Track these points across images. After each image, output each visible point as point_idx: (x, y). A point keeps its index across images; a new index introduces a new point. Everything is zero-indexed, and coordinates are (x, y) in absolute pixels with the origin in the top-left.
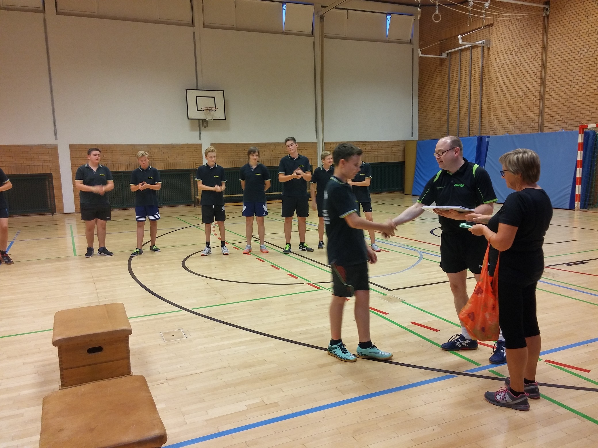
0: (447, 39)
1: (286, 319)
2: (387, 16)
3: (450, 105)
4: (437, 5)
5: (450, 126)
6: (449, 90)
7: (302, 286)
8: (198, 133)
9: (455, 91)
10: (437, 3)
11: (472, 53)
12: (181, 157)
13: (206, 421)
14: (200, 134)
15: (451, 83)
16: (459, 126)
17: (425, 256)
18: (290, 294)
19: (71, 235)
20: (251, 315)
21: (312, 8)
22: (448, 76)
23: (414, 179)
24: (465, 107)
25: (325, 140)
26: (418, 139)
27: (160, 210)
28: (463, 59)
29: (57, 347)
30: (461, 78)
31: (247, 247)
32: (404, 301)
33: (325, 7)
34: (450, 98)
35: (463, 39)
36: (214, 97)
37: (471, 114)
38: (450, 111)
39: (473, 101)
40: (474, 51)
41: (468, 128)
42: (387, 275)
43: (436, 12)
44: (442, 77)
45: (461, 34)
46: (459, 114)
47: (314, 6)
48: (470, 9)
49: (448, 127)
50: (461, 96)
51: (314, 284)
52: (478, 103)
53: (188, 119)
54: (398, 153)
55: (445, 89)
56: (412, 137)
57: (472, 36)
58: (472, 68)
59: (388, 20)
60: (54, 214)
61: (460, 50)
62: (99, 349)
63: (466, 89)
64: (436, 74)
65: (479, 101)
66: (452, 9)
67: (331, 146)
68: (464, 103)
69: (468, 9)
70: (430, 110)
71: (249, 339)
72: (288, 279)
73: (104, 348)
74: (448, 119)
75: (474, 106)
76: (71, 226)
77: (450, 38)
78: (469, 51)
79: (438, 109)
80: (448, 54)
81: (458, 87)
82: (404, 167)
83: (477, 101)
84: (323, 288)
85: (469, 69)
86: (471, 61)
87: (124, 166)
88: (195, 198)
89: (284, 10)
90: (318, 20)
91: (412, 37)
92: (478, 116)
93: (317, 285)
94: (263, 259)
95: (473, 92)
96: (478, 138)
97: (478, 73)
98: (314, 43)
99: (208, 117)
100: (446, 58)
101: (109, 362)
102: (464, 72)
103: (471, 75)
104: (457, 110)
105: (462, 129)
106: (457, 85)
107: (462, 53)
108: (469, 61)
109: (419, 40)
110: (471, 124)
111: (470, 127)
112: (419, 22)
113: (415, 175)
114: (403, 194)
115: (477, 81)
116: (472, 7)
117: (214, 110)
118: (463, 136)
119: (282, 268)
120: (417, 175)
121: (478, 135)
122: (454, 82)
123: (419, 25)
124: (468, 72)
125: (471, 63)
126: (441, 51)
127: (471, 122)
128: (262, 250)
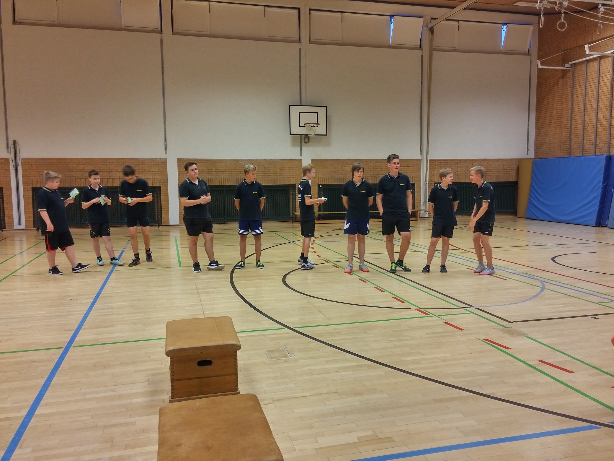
0: (571, 49)
1: (394, 346)
2: (503, 27)
3: (573, 121)
4: (563, 12)
5: (572, 143)
6: (572, 105)
7: (410, 311)
8: (299, 149)
9: (579, 105)
10: (563, 11)
11: (600, 64)
12: (282, 172)
13: (316, 449)
14: (301, 149)
15: (574, 96)
16: (583, 143)
17: (547, 286)
18: (397, 319)
19: (175, 247)
20: (356, 338)
21: (421, 20)
22: (571, 89)
23: (529, 201)
24: (591, 122)
25: (430, 157)
26: (534, 158)
27: (263, 225)
28: (589, 70)
29: (169, 357)
30: (587, 91)
31: (349, 266)
32: (528, 336)
33: (435, 19)
34: (573, 113)
35: (590, 49)
36: (317, 113)
37: (598, 130)
38: (572, 127)
39: (600, 116)
40: (603, 62)
41: (593, 145)
42: (504, 305)
43: (561, 19)
44: (564, 90)
45: (589, 44)
46: (584, 131)
47: (423, 18)
48: (601, 16)
49: (570, 144)
50: (586, 111)
51: (422, 310)
52: (606, 118)
53: (290, 134)
54: (510, 172)
55: (566, 104)
56: (527, 154)
57: (600, 45)
58: (600, 80)
59: (504, 31)
60: (160, 225)
61: (586, 60)
62: (208, 363)
63: (592, 103)
64: (558, 87)
65: (608, 116)
66: (580, 16)
67: (436, 163)
68: (591, 119)
69: (598, 15)
70: (549, 126)
71: (355, 364)
72: (394, 302)
73: (213, 361)
74: (570, 136)
75: (601, 121)
76: (176, 238)
77: (575, 48)
78: (597, 61)
79: (559, 124)
80: (571, 65)
81: (583, 101)
82: (518, 188)
83: (606, 116)
84: (433, 314)
85: (596, 81)
86: (599, 73)
87: (227, 181)
88: (293, 214)
89: (392, 23)
90: (427, 33)
91: (530, 48)
92: (607, 132)
93: (425, 311)
94: (366, 280)
95: (601, 106)
96: (607, 157)
97: (607, 85)
98: (422, 56)
99: (310, 133)
100: (569, 70)
101: (218, 376)
102: (590, 85)
103: (599, 88)
104: (581, 126)
105: (586, 147)
106: (582, 99)
107: (588, 64)
108: (597, 72)
109: (538, 51)
110: (597, 141)
111: (596, 144)
112: (541, 31)
113: (530, 197)
114: (515, 217)
115: (606, 94)
116: (602, 14)
117: (316, 126)
118: (589, 154)
119: (386, 291)
120: (532, 197)
121: (606, 153)
122: (578, 95)
123: (539, 35)
124: (596, 84)
125: (599, 75)
126: (564, 62)
127: (598, 139)
128: (361, 269)
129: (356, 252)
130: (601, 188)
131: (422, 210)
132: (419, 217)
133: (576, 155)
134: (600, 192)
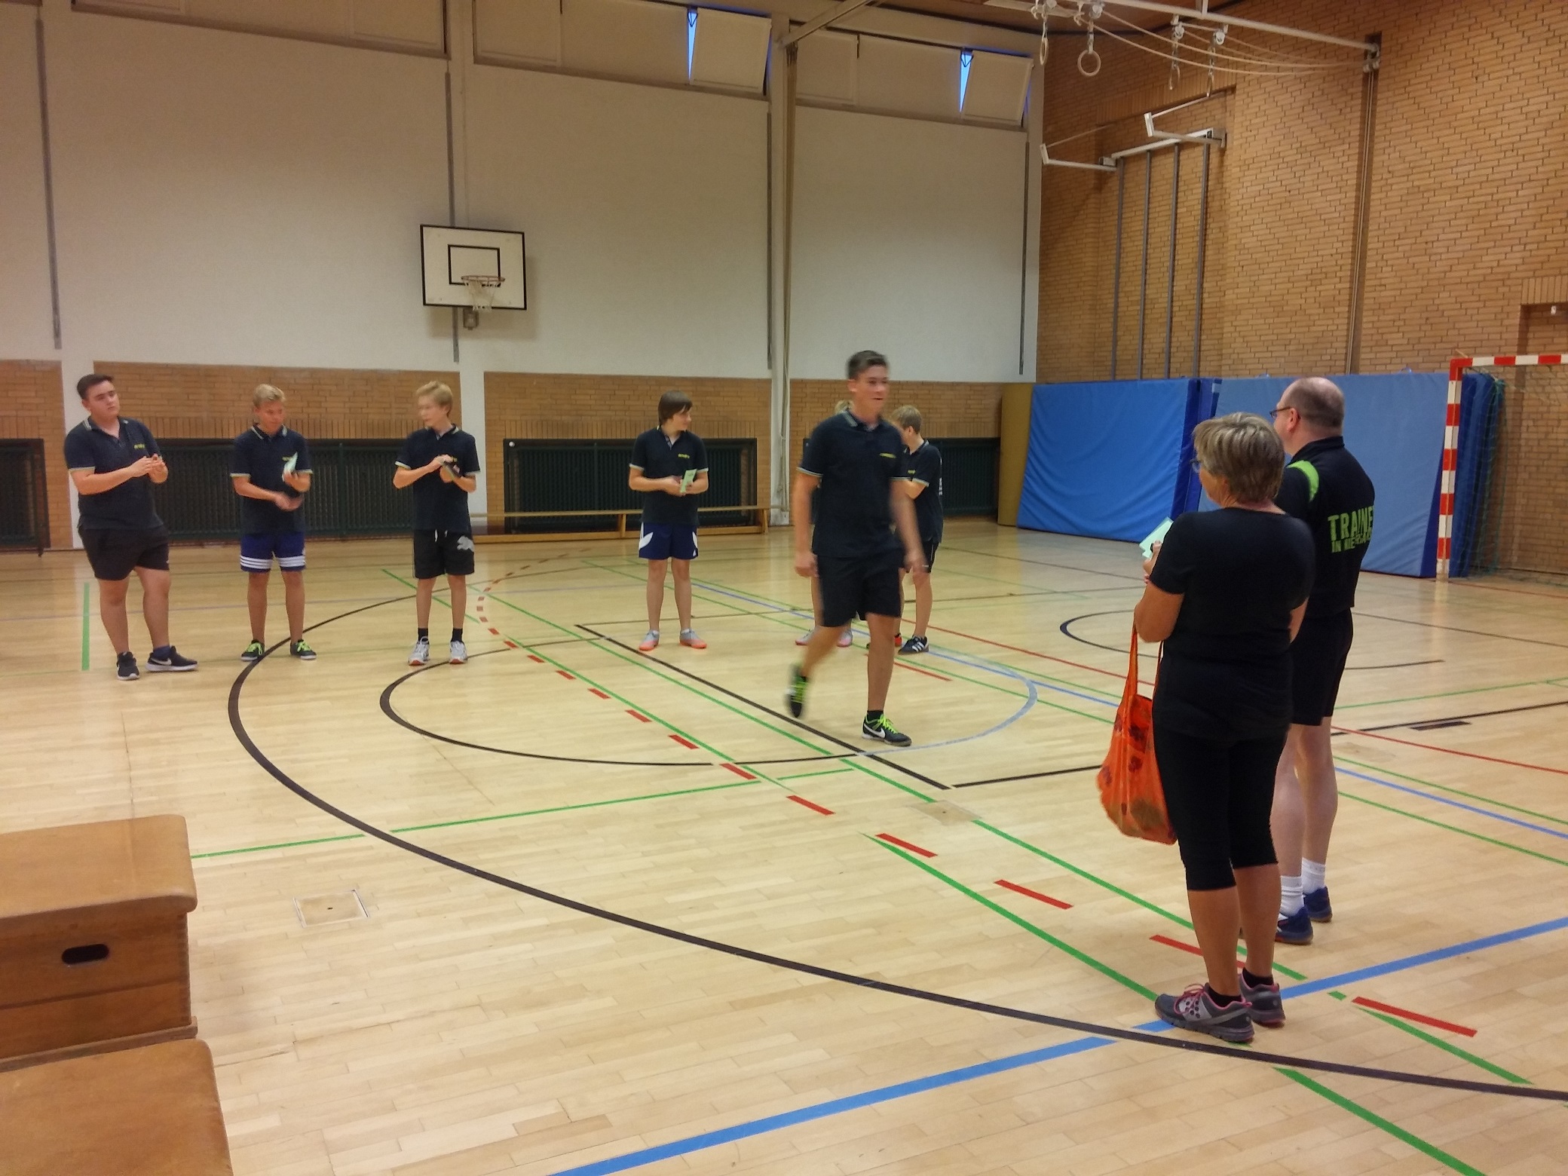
0: (1115, 122)
1: (653, 866)
2: (963, 56)
3: (1120, 294)
4: (1091, 30)
5: (1118, 348)
6: (1119, 256)
7: (708, 769)
8: (450, 343)
9: (1134, 259)
10: (1091, 27)
11: (1179, 162)
13: (394, 1170)
14: (456, 345)
15: (1123, 236)
16: (1143, 349)
17: (1042, 694)
18: (671, 794)
19: (82, 613)
20: (557, 851)
21: (765, 24)
22: (1116, 217)
23: (1024, 485)
24: (1160, 301)
25: (793, 374)
26: (1035, 381)
28: (1156, 176)
30: (1150, 226)
32: (981, 820)
33: (800, 24)
34: (1122, 275)
35: (1157, 123)
36: (498, 249)
37: (1174, 319)
38: (1120, 309)
39: (1180, 286)
40: (1186, 156)
41: (1164, 355)
43: (1087, 49)
44: (1102, 219)
45: (1153, 111)
46: (1144, 320)
47: (770, 20)
48: (1177, 47)
49: (1115, 350)
50: (1148, 272)
51: (738, 766)
52: (1192, 292)
53: (425, 304)
54: (983, 416)
55: (1107, 253)
56: (1021, 373)
57: (1178, 117)
58: (1179, 200)
59: (965, 67)
60: (45, 549)
61: (1149, 151)
62: (97, 952)
63: (1161, 255)
64: (1087, 211)
65: (1195, 286)
66: (1130, 43)
67: (808, 390)
68: (1158, 292)
69: (1171, 44)
70: (1070, 304)
71: (543, 921)
72: (670, 749)
73: (112, 947)
74: (1115, 330)
75: (1181, 298)
76: (87, 587)
77: (1125, 119)
78: (1172, 155)
79: (1090, 302)
80: (1117, 161)
81: (1141, 248)
82: (999, 453)
83: (1191, 287)
84: (763, 776)
85: (1170, 202)
86: (1177, 182)
89: (691, 26)
90: (780, 58)
91: (1025, 113)
92: (1192, 325)
93: (746, 768)
94: (607, 691)
95: (1180, 262)
96: (1191, 383)
97: (1193, 213)
98: (769, 116)
99: (480, 302)
100: (1112, 172)
101: (127, 988)
102: (1158, 209)
103: (1176, 218)
104: (1139, 308)
105: (1150, 358)
106: (1140, 243)
107: (1153, 160)
108: (1172, 181)
109: (1044, 122)
110: (1172, 345)
111: (1170, 353)
112: (1048, 74)
113: (1026, 475)
114: (994, 524)
115: (1191, 234)
116: (1180, 41)
117: (495, 283)
118: (1154, 376)
119: (655, 718)
120: (1030, 476)
121: (1191, 375)
122: (1131, 234)
123: (1046, 83)
124: (1169, 210)
125: (1177, 187)
126: (1100, 152)
127: (1174, 339)
130: (1179, 456)
131: (774, 507)
132: (766, 524)
133: (1127, 378)
134: (1178, 464)
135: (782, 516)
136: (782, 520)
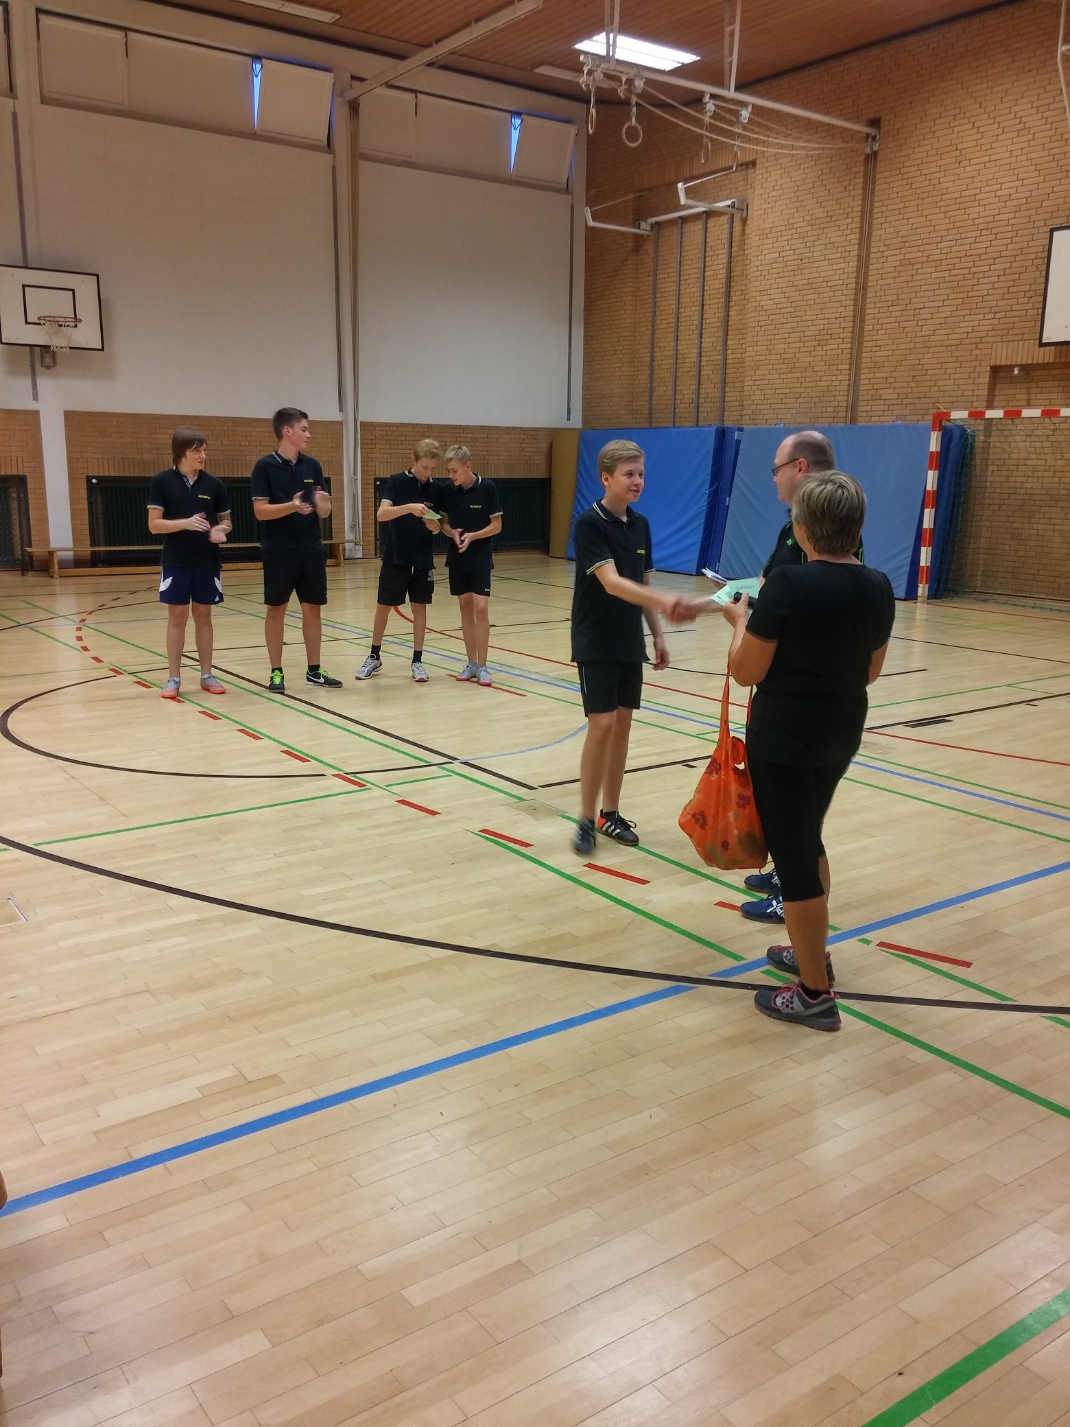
0: (650, 190)
1: (285, 865)
2: (513, 120)
3: (656, 349)
4: (634, 103)
5: (654, 398)
6: (654, 314)
7: (321, 780)
9: (667, 317)
10: (634, 100)
11: (706, 228)
13: (96, 1133)
14: (34, 384)
15: (658, 295)
16: (675, 399)
18: (291, 802)
20: (195, 856)
21: (328, 78)
22: (652, 278)
24: (690, 355)
25: (362, 418)
26: (581, 427)
28: (686, 241)
30: (682, 287)
31: (173, 683)
32: (566, 814)
33: (362, 80)
34: (657, 331)
35: (688, 191)
36: (73, 290)
37: (702, 373)
38: (655, 363)
39: (707, 342)
40: (713, 224)
41: (694, 405)
42: (522, 752)
43: (629, 119)
44: (639, 280)
45: (686, 181)
46: (676, 373)
47: (332, 74)
48: (708, 122)
49: (651, 400)
50: (680, 329)
51: (349, 776)
52: (718, 348)
53: (2, 343)
54: (535, 458)
55: (643, 311)
56: (569, 419)
57: (707, 187)
58: (707, 264)
59: (515, 130)
61: (680, 217)
63: (691, 314)
64: (626, 271)
65: (721, 343)
66: (667, 116)
67: (377, 433)
68: (688, 347)
69: (702, 119)
70: (611, 357)
71: (193, 917)
72: (284, 763)
74: (651, 382)
75: (708, 354)
77: (659, 187)
78: (701, 222)
79: (629, 356)
80: (652, 226)
81: (674, 307)
82: (550, 492)
83: (717, 344)
84: (372, 784)
85: (699, 265)
86: (705, 247)
88: (23, 551)
89: (256, 76)
90: (343, 112)
91: (570, 177)
92: (717, 378)
93: (355, 777)
94: (218, 714)
95: (708, 321)
96: (717, 431)
97: (719, 277)
98: (334, 168)
99: (57, 342)
100: (648, 236)
102: (688, 272)
103: (704, 281)
104: (672, 362)
105: (681, 408)
106: (673, 302)
107: (684, 226)
108: (700, 246)
109: (587, 185)
110: (701, 396)
111: (698, 403)
112: (591, 140)
114: (546, 557)
115: (717, 296)
116: (711, 117)
117: (72, 324)
118: (684, 424)
119: (267, 736)
121: (717, 423)
122: (665, 294)
123: (588, 150)
124: (697, 273)
125: (705, 252)
126: (637, 217)
127: (702, 391)
128: (206, 688)
129: (190, 645)
130: (707, 495)
131: (348, 541)
132: (342, 558)
133: (662, 425)
134: (706, 503)
135: (356, 550)
136: (356, 554)
